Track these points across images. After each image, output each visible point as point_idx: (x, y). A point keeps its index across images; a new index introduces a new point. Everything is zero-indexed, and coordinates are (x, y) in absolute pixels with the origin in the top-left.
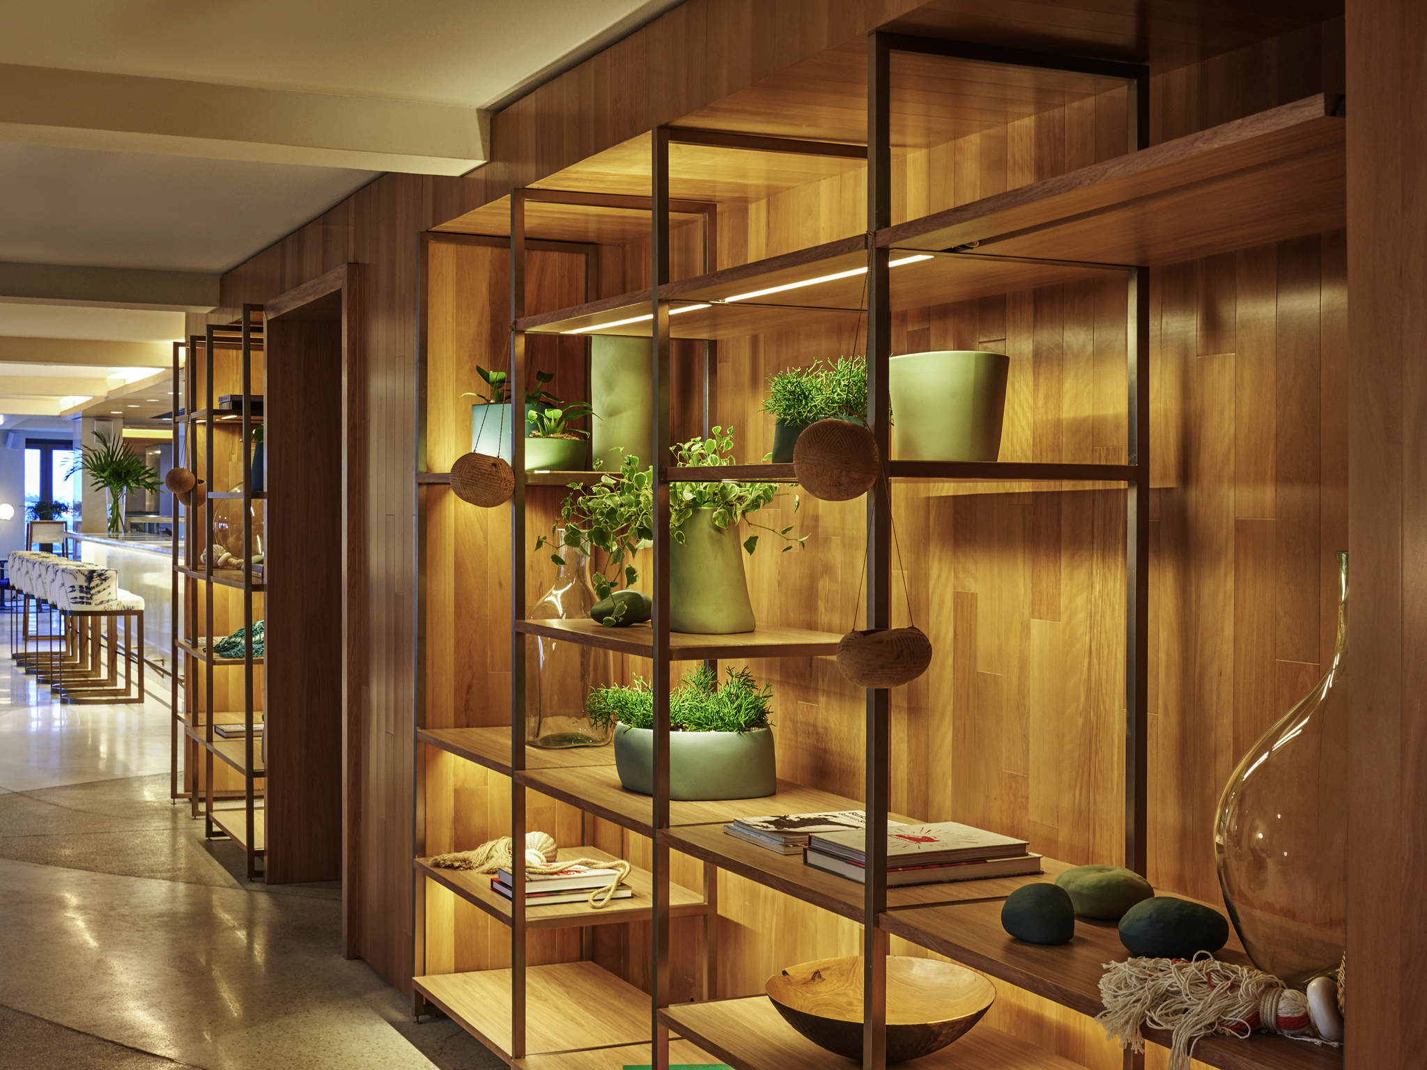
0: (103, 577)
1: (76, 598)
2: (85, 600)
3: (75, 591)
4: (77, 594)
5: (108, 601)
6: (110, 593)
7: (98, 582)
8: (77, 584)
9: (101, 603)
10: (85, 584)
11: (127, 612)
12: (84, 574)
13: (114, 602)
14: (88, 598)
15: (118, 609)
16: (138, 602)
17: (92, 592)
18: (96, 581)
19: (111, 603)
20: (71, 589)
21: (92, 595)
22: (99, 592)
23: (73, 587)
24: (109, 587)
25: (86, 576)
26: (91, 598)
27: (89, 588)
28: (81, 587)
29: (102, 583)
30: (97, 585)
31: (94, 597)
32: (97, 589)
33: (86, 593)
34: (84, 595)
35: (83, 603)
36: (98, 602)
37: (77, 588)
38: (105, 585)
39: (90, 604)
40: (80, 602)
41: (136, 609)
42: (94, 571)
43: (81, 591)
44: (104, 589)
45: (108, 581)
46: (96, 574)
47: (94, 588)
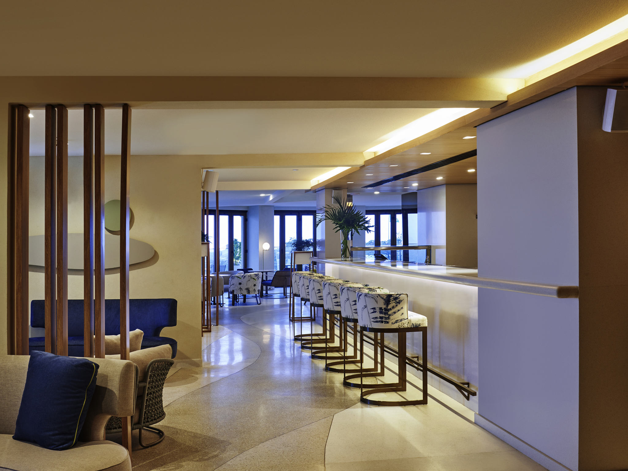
0: (398, 301)
1: (376, 318)
2: (384, 320)
3: (375, 312)
4: (378, 315)
5: (401, 320)
6: (403, 314)
7: (394, 304)
8: (377, 306)
9: (397, 322)
10: (384, 307)
11: (416, 328)
12: (383, 298)
13: (406, 321)
14: (386, 318)
15: (409, 327)
16: (423, 320)
17: (390, 313)
18: (392, 304)
19: (403, 321)
20: (372, 311)
21: (390, 315)
22: (395, 313)
23: (374, 308)
24: (402, 308)
25: (384, 300)
26: (389, 318)
27: (387, 310)
28: (381, 309)
29: (397, 305)
30: (393, 307)
31: (391, 317)
32: (393, 311)
33: (385, 314)
34: (383, 315)
35: (382, 322)
36: (394, 321)
37: (378, 310)
38: (399, 307)
39: (388, 323)
40: (380, 321)
41: (422, 326)
42: (390, 296)
43: (381, 312)
44: (399, 311)
45: (401, 303)
46: (392, 298)
47: (391, 309)
